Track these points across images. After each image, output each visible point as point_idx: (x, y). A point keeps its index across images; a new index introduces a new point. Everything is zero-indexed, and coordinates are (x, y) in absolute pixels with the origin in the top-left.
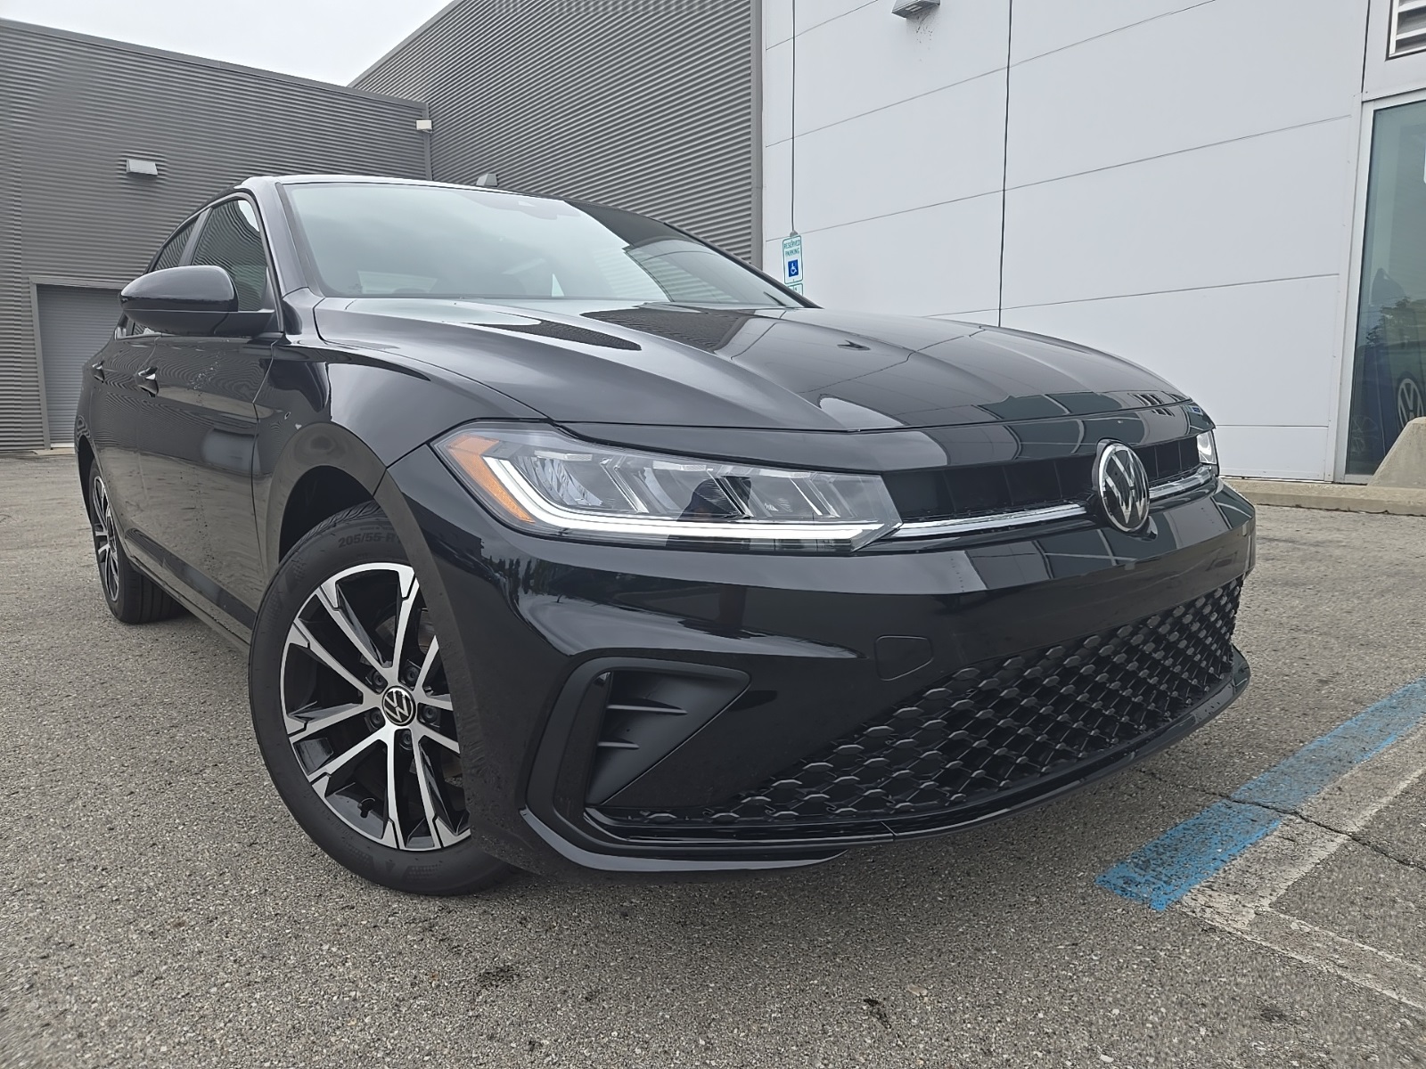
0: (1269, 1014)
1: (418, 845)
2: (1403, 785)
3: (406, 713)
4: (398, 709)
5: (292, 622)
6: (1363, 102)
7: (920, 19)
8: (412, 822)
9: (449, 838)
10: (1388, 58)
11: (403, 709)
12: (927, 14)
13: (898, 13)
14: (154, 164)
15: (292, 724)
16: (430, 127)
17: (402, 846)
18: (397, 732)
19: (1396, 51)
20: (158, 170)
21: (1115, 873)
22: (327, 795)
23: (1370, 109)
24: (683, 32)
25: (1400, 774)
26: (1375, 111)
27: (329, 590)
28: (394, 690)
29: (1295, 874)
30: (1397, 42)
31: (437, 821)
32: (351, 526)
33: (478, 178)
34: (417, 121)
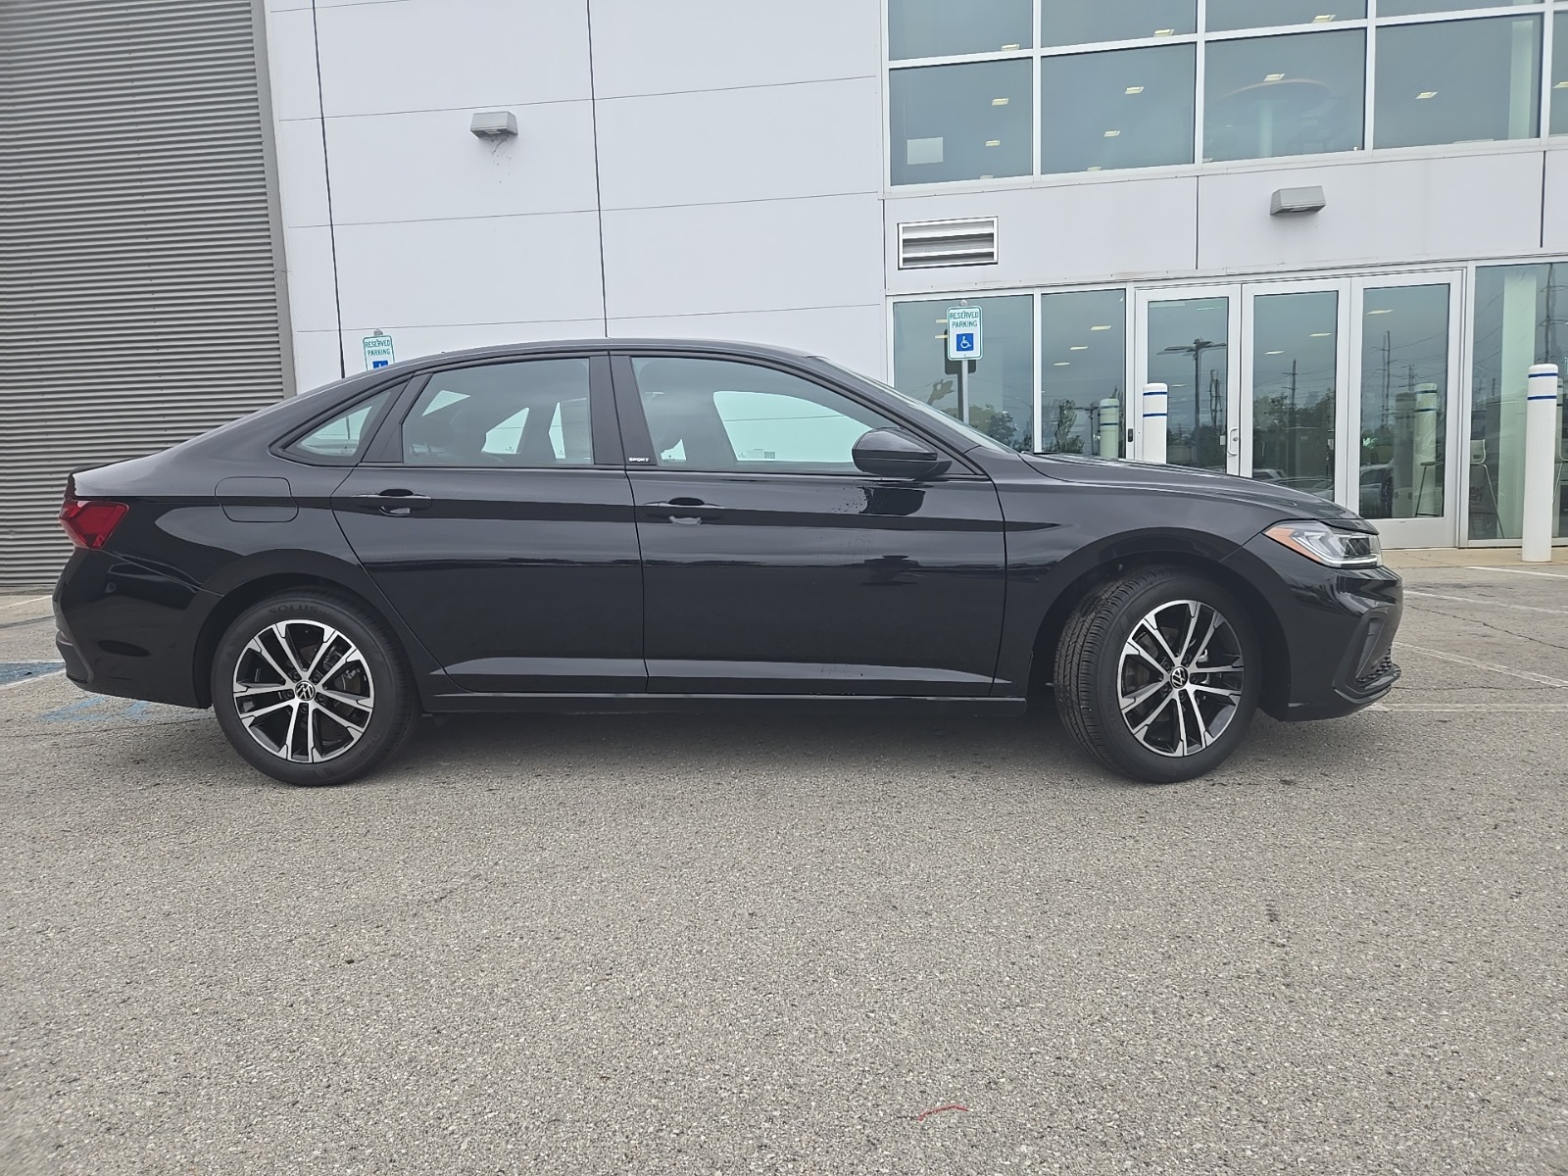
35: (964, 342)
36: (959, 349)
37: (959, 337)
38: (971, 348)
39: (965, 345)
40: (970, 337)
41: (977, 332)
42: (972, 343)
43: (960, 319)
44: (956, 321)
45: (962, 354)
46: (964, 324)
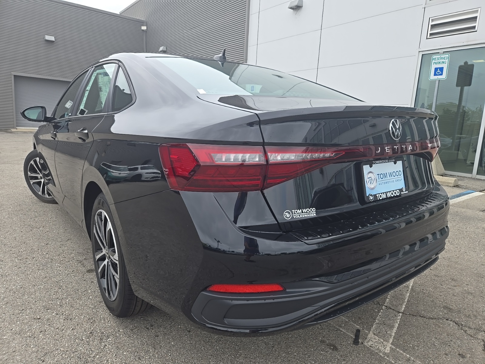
6: (419, 52)
7: (297, 11)
10: (427, 39)
12: (299, 9)
14: (54, 37)
16: (146, 29)
19: (430, 36)
20: (55, 39)
23: (421, 54)
24: (226, 6)
26: (422, 55)
30: (430, 34)
33: (160, 48)
34: (142, 27)
35: (438, 71)
36: (435, 75)
37: (436, 69)
38: (442, 74)
39: (438, 73)
40: (441, 69)
41: (445, 66)
42: (442, 72)
43: (438, 61)
44: (435, 61)
45: (436, 77)
46: (440, 63)
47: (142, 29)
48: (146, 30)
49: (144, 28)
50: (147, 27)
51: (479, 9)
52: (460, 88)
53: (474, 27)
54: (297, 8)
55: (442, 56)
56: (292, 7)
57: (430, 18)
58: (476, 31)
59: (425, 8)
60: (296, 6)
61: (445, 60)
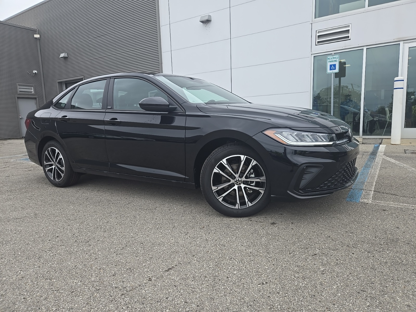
0: (384, 210)
1: (244, 207)
2: (374, 184)
3: (240, 183)
4: (239, 182)
5: (215, 168)
6: (311, 54)
7: (206, 24)
8: (243, 203)
9: (250, 205)
10: (316, 45)
11: (240, 182)
12: (208, 23)
13: (201, 22)
15: (214, 188)
17: (240, 208)
18: (238, 187)
19: (318, 44)
21: (348, 199)
22: (222, 201)
25: (372, 183)
26: (314, 56)
27: (224, 161)
28: (238, 179)
29: (371, 196)
30: (318, 42)
31: (248, 202)
32: (229, 149)
33: (60, 54)
34: (34, 35)
35: (333, 67)
36: (331, 69)
37: (331, 66)
38: (335, 69)
39: (332, 68)
40: (335, 65)
41: (337, 64)
42: (335, 67)
43: (332, 60)
44: (330, 60)
45: (331, 71)
46: (333, 61)
47: (35, 37)
48: (39, 38)
49: (37, 36)
50: (40, 36)
51: (350, 25)
52: (338, 79)
53: (348, 37)
54: (206, 22)
55: (334, 57)
56: (202, 21)
57: (316, 31)
58: (350, 39)
59: (312, 24)
60: (206, 20)
61: (336, 59)
